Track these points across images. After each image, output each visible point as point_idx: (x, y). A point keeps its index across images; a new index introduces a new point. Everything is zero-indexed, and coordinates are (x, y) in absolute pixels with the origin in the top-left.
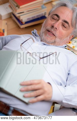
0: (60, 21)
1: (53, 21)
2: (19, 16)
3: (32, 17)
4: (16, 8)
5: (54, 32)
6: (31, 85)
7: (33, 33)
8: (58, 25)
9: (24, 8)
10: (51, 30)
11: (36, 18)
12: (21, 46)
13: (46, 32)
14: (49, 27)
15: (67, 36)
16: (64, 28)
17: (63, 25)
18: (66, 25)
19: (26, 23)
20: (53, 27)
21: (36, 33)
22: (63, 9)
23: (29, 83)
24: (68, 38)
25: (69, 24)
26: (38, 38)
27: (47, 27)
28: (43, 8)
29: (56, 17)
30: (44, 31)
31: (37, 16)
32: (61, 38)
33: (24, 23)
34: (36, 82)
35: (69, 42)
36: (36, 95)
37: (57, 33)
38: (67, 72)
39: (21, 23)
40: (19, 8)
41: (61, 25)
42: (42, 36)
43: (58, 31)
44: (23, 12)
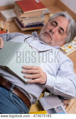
0: (58, 27)
1: (52, 27)
2: (22, 21)
3: (32, 23)
4: (20, 13)
5: (51, 35)
6: (31, 69)
7: (33, 34)
8: (55, 30)
9: (27, 14)
10: (49, 33)
11: (35, 24)
12: (25, 40)
13: (45, 34)
14: (48, 31)
15: (61, 41)
16: (59, 34)
17: (59, 32)
18: (62, 31)
19: (27, 27)
20: (51, 31)
21: (36, 34)
22: (62, 18)
23: (30, 67)
24: (62, 42)
25: (64, 31)
26: (37, 38)
27: (46, 30)
28: (42, 17)
29: (54, 24)
30: (43, 33)
31: (36, 23)
32: (55, 41)
33: (24, 27)
34: (34, 68)
35: (62, 46)
36: (33, 78)
37: (53, 37)
38: (58, 68)
39: (22, 26)
40: (23, 13)
41: (58, 31)
42: (41, 36)
43: (54, 35)
44: (25, 18)
